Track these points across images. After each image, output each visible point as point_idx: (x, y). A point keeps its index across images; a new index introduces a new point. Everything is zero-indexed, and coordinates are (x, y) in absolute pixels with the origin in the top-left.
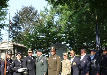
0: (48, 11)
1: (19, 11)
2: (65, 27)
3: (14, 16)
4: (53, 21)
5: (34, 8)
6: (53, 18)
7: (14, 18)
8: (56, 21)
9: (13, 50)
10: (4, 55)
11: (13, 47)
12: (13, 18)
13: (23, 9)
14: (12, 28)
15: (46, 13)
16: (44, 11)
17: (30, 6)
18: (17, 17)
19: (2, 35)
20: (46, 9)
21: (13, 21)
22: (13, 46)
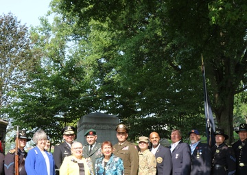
0: (49, 30)
2: (92, 71)
4: (63, 53)
5: (18, 21)
6: (62, 47)
8: (71, 55)
15: (44, 35)
16: (41, 29)
17: (7, 14)
20: (45, 23)
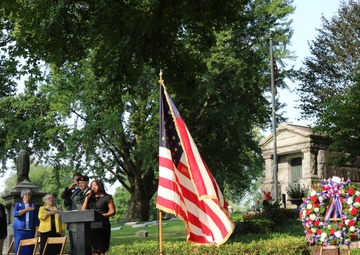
1: (330, 21)
3: (315, 40)
7: (316, 45)
9: (311, 152)
10: (286, 171)
11: (308, 145)
12: (314, 47)
13: (345, 9)
14: (314, 79)
18: (327, 40)
19: (283, 106)
21: (315, 57)
22: (309, 139)
